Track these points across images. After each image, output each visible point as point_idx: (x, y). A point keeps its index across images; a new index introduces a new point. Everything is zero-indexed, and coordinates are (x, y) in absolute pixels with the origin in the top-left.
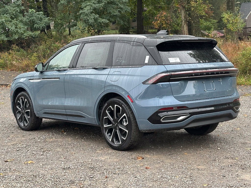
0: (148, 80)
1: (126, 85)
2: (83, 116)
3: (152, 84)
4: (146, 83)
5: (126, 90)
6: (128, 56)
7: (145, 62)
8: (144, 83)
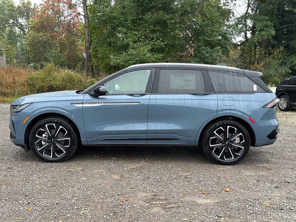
0: (267, 105)
1: (246, 109)
2: (177, 138)
3: (271, 108)
4: (265, 107)
5: (246, 113)
6: (232, 84)
7: (254, 90)
8: (264, 107)
